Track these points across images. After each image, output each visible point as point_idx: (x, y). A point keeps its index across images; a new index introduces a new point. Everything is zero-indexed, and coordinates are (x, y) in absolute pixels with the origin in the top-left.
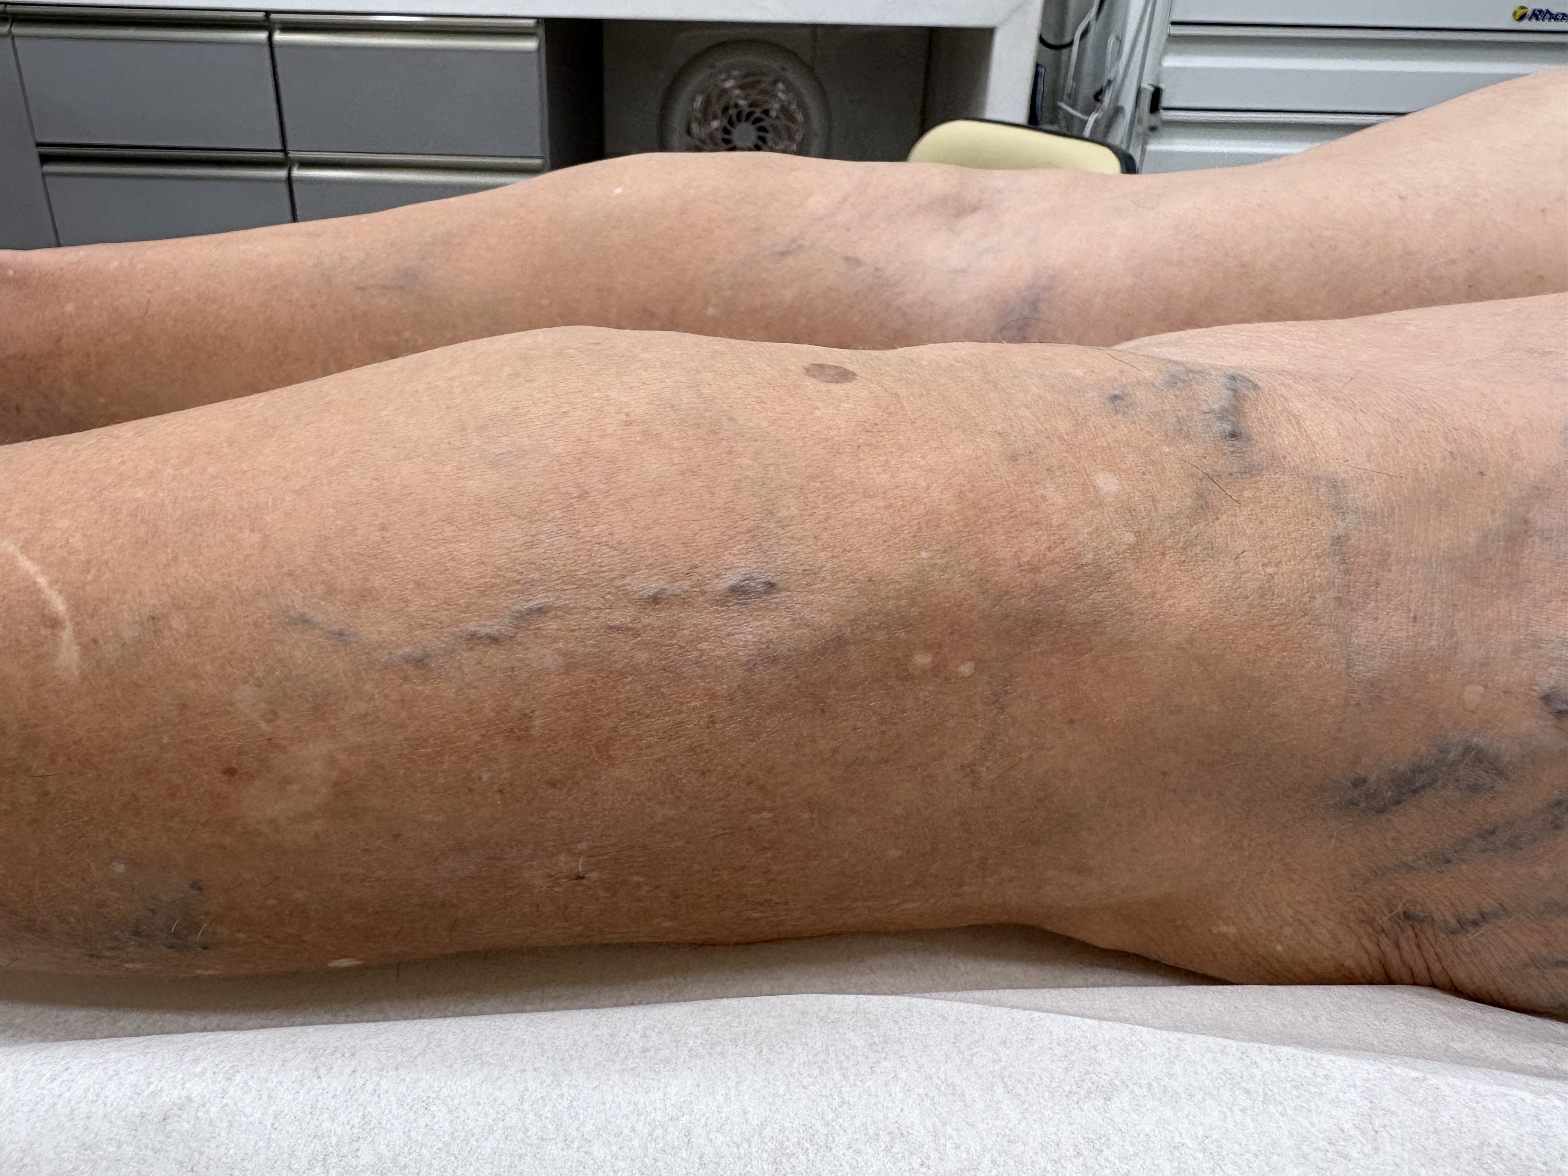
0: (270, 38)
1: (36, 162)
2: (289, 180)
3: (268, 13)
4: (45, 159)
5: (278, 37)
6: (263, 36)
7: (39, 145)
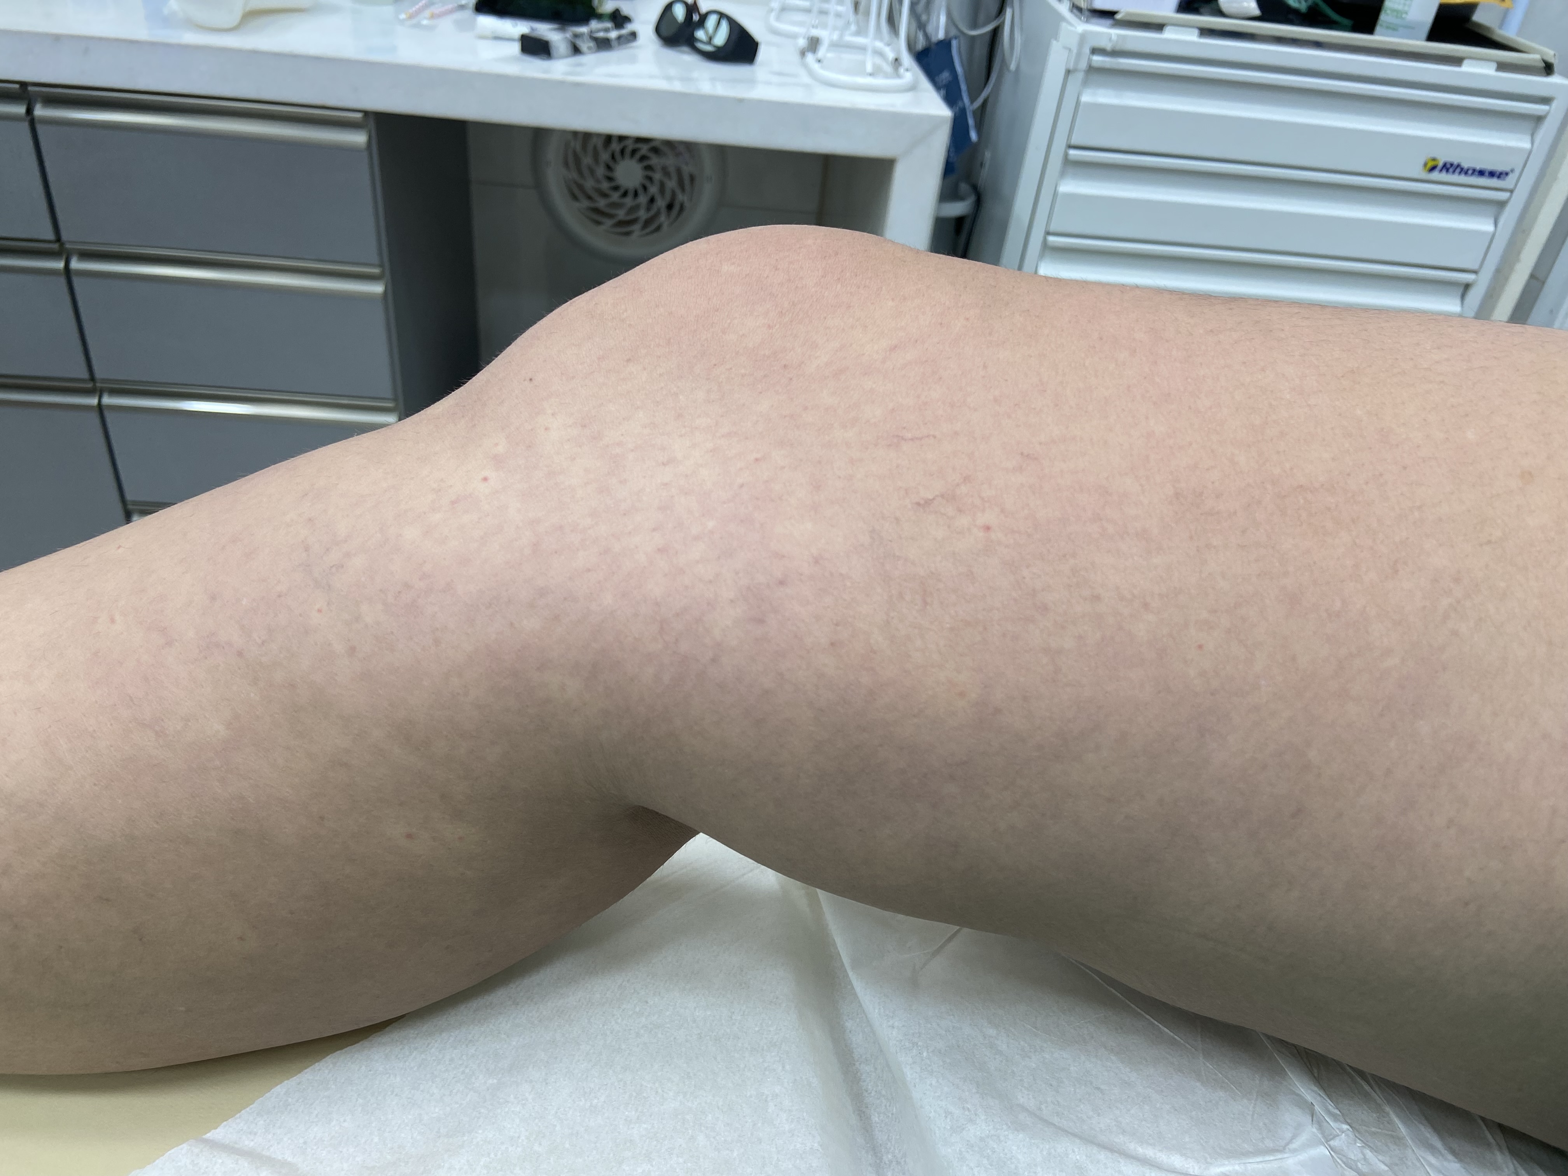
0: (30, 112)
2: (67, 272)
3: (24, 85)
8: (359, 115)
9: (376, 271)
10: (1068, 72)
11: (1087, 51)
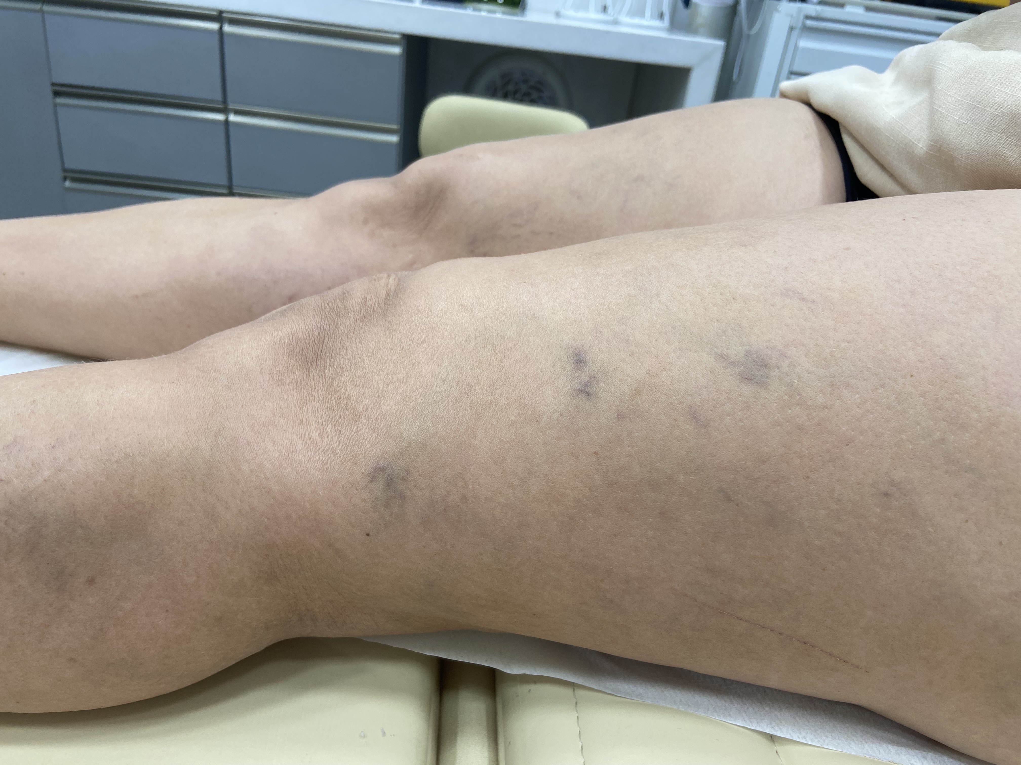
0: (221, 28)
1: (50, 94)
2: (227, 122)
3: (221, 12)
4: (57, 94)
5: (227, 28)
6: (214, 26)
7: (54, 84)
8: (397, 36)
9: (394, 127)
10: (791, 29)
11: (802, 17)
